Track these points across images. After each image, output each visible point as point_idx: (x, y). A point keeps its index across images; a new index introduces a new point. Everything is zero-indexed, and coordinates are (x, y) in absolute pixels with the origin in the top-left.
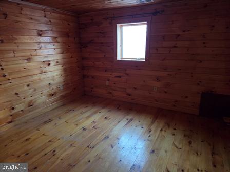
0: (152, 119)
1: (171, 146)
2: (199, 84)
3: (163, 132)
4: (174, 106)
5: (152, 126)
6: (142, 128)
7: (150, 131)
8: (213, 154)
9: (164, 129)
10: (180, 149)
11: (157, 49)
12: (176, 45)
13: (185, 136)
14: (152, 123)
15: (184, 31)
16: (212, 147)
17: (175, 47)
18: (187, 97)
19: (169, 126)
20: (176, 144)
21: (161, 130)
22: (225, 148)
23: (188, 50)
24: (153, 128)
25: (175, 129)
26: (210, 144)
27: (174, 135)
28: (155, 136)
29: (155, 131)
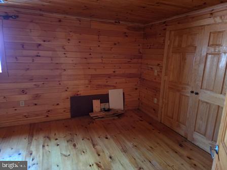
0: (27, 139)
1: (60, 158)
2: (66, 90)
3: (46, 148)
4: (47, 116)
5: (31, 147)
6: (19, 154)
7: (31, 154)
8: (94, 145)
9: (46, 144)
10: (69, 155)
11: (16, 58)
12: (39, 55)
13: (68, 141)
14: (30, 143)
15: (44, 41)
16: (91, 141)
17: (37, 56)
18: (58, 104)
19: (49, 138)
20: (64, 153)
21: (43, 146)
22: (99, 137)
23: (52, 60)
24: (33, 148)
25: (57, 139)
26: (89, 139)
27: (58, 145)
28: (39, 156)
29: (37, 150)
